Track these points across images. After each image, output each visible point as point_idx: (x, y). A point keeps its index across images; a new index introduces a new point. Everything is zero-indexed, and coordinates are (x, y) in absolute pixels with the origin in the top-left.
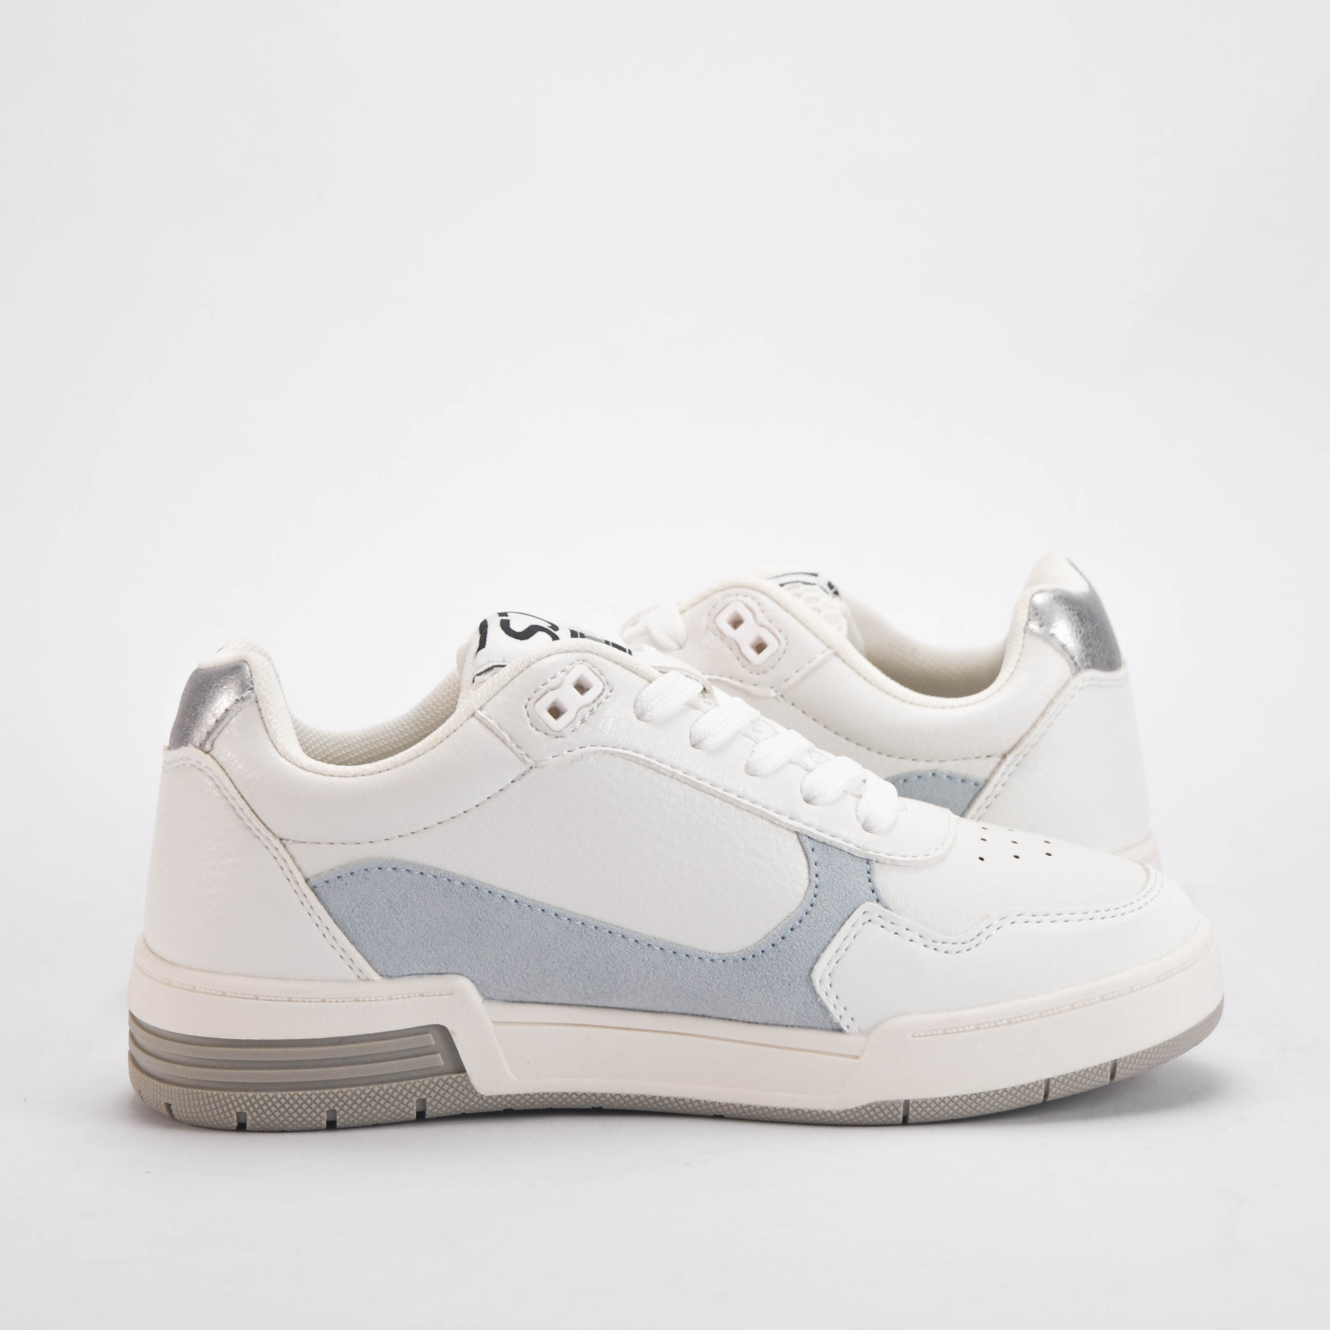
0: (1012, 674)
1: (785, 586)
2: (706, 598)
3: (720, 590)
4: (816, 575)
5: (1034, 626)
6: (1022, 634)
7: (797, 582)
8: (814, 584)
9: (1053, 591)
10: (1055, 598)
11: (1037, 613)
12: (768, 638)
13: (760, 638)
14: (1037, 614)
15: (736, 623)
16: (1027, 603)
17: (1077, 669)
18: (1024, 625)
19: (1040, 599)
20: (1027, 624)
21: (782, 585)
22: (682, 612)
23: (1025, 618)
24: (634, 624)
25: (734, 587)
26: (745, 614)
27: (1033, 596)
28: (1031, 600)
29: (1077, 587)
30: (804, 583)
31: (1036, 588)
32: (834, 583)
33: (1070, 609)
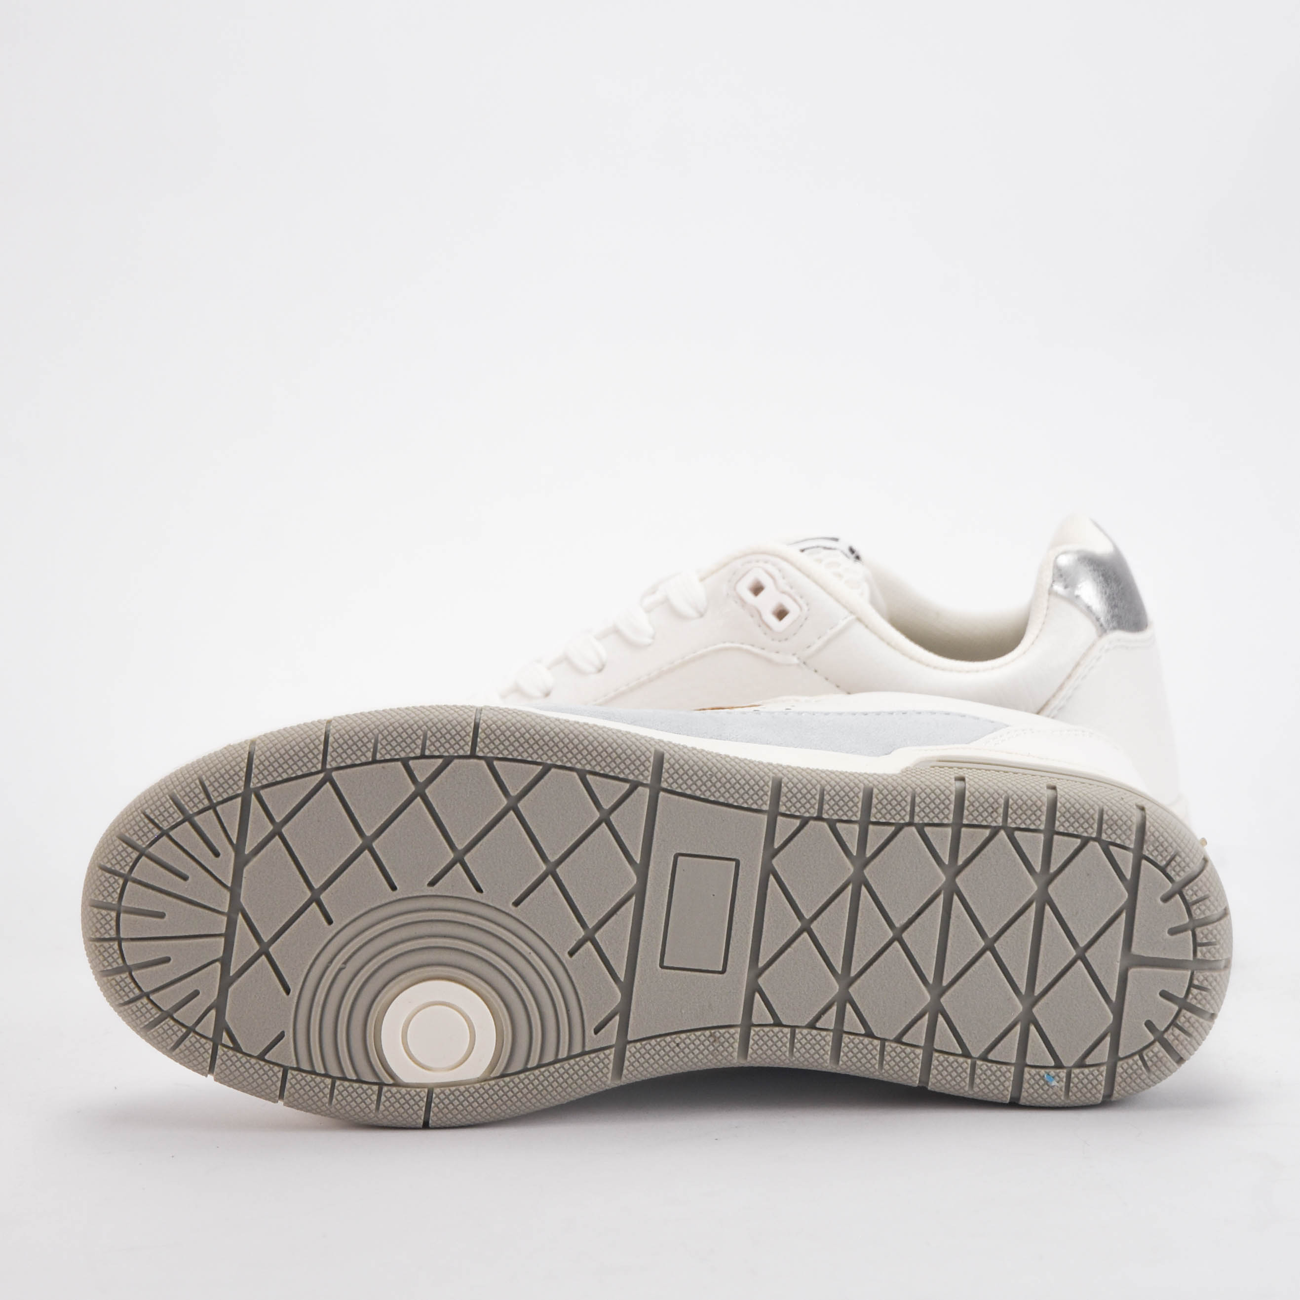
0: (1037, 637)
1: (806, 552)
2: (725, 565)
3: (740, 557)
4: (836, 540)
5: (1059, 588)
6: (1047, 595)
7: (818, 547)
8: (835, 549)
9: (1078, 552)
10: (1079, 560)
11: (1061, 574)
12: (789, 605)
13: (781, 605)
14: (1061, 576)
15: (757, 590)
16: (1052, 565)
17: (1103, 630)
18: (1048, 586)
19: (1065, 561)
20: (1052, 586)
21: (803, 551)
22: (702, 579)
23: (1048, 580)
24: (654, 593)
25: (754, 553)
26: (766, 581)
27: (1056, 558)
28: (1055, 561)
29: (1101, 548)
30: (825, 548)
31: (1061, 549)
32: (855, 547)
33: (1094, 570)
